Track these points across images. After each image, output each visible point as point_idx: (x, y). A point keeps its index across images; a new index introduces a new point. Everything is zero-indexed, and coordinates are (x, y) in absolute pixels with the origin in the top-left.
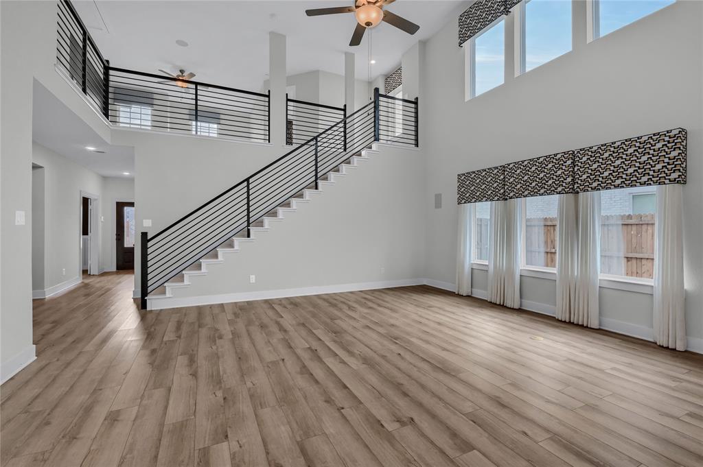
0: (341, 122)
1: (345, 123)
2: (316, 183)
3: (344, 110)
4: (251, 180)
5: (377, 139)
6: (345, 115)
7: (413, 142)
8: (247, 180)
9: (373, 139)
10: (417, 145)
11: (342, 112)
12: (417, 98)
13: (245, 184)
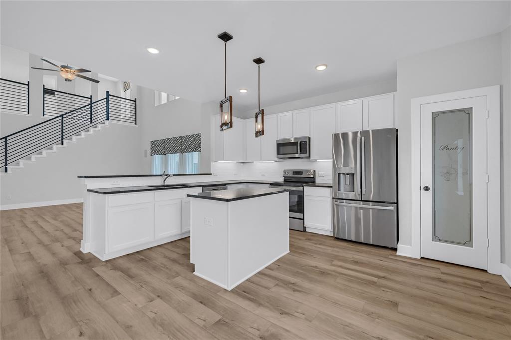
0: (88, 105)
1: (91, 107)
2: (62, 142)
3: (91, 98)
4: (8, 138)
5: (108, 119)
6: (91, 101)
7: (134, 122)
8: (5, 138)
9: (105, 118)
10: (136, 124)
11: (90, 100)
12: (136, 99)
13: (4, 140)
